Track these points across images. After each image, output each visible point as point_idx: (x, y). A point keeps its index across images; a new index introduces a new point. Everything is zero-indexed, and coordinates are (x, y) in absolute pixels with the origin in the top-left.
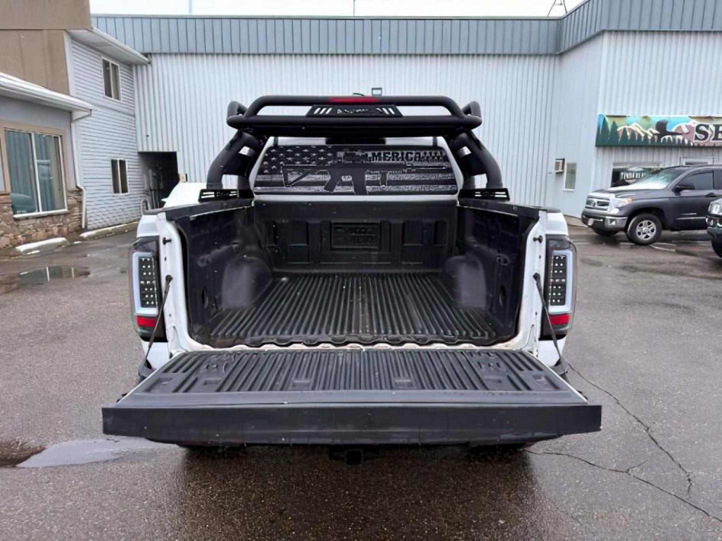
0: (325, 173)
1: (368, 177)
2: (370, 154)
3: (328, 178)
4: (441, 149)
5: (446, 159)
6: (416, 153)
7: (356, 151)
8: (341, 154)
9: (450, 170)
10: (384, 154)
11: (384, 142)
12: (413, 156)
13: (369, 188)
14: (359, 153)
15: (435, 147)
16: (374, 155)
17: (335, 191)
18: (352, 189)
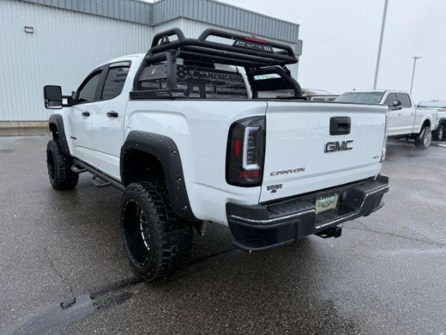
0: (184, 84)
1: (207, 89)
2: (207, 73)
3: (185, 87)
4: (240, 75)
5: (243, 81)
6: (230, 76)
7: (200, 70)
8: (192, 72)
9: (244, 87)
10: (215, 75)
11: (214, 67)
12: (228, 77)
13: (208, 96)
14: (201, 73)
15: (238, 73)
16: (209, 74)
17: (190, 96)
18: (199, 96)
